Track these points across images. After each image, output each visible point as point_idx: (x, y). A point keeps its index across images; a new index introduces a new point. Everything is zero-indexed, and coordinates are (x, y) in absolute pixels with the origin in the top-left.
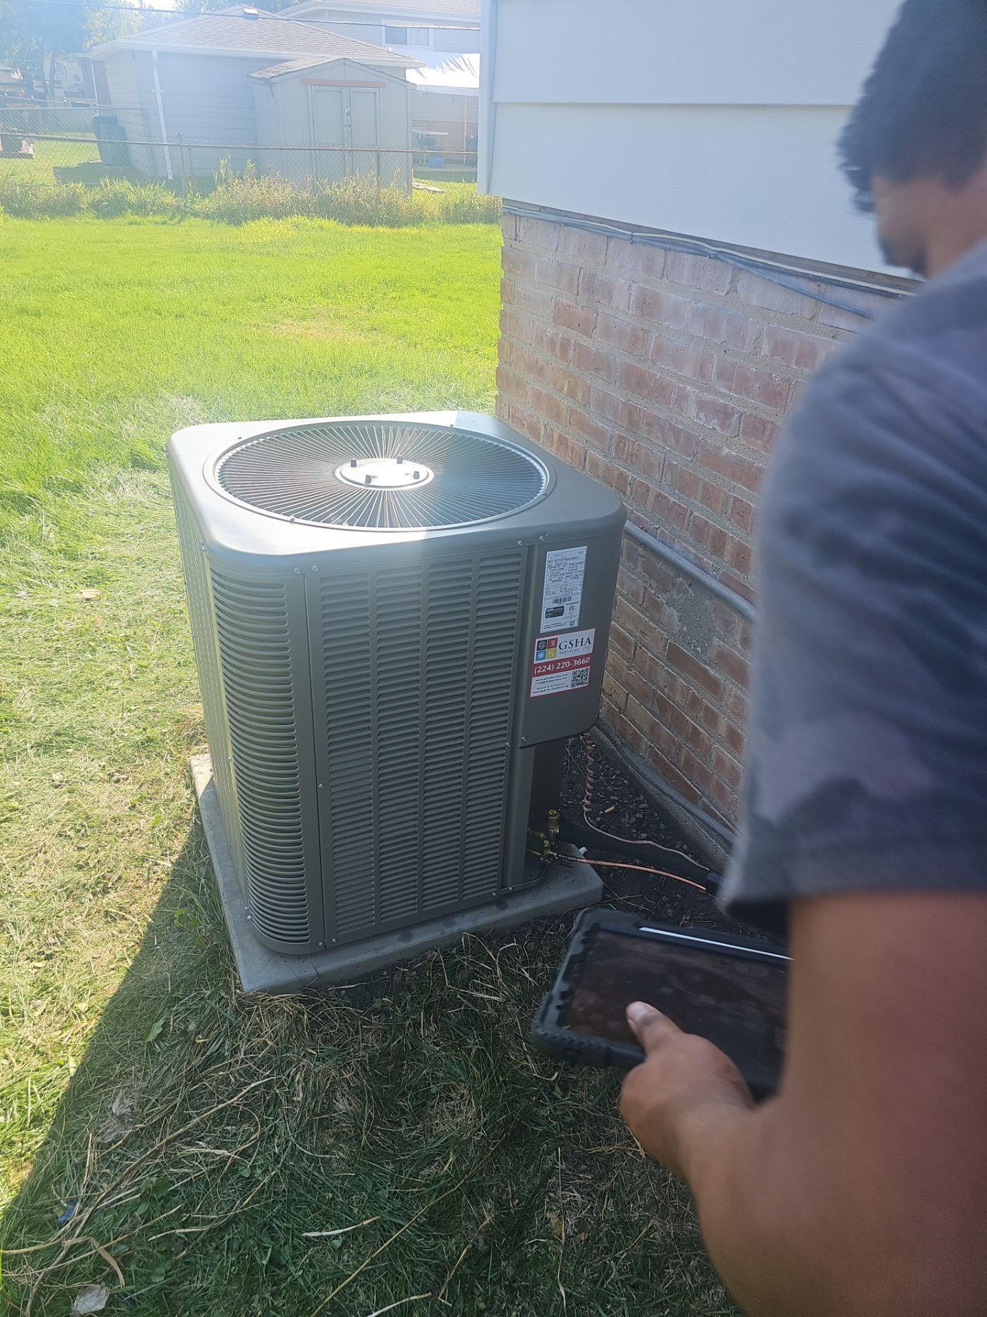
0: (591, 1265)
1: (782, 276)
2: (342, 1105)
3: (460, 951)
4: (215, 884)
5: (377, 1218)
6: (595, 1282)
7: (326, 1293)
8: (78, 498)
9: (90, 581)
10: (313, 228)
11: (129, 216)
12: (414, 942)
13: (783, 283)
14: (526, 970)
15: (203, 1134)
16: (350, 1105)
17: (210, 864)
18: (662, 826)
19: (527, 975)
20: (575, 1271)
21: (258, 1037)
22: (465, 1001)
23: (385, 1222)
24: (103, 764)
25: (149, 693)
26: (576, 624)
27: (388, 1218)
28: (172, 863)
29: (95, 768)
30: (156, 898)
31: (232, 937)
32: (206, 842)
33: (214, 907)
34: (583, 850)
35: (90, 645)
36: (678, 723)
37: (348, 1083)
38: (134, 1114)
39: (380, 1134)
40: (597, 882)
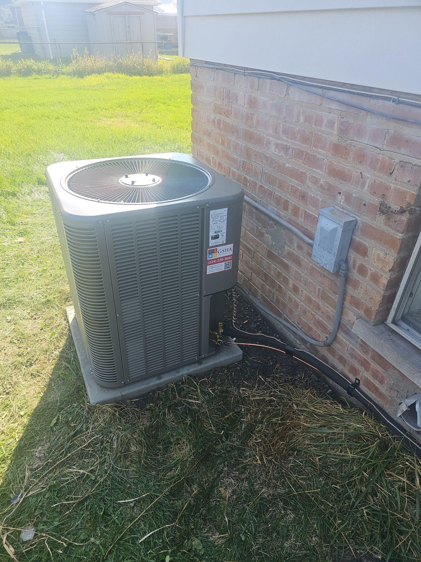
0: (238, 508)
1: (307, 87)
2: (133, 449)
3: (183, 383)
4: (78, 360)
5: (148, 493)
6: (240, 515)
7: (128, 525)
8: (15, 199)
9: (21, 234)
10: (115, 78)
11: (35, 76)
12: (163, 380)
13: (308, 90)
14: (211, 390)
15: (75, 463)
16: (137, 448)
17: (76, 352)
18: (268, 328)
19: (211, 392)
20: (231, 511)
21: (97, 422)
22: (185, 404)
23: (152, 495)
24: (29, 312)
25: (48, 281)
26: (225, 242)
27: (153, 493)
28: (59, 352)
29: (25, 314)
30: (53, 367)
31: (85, 382)
32: (73, 342)
33: (77, 369)
34: (234, 339)
35: (21, 262)
36: (273, 284)
37: (136, 439)
38: (45, 456)
39: (149, 459)
40: (240, 352)
